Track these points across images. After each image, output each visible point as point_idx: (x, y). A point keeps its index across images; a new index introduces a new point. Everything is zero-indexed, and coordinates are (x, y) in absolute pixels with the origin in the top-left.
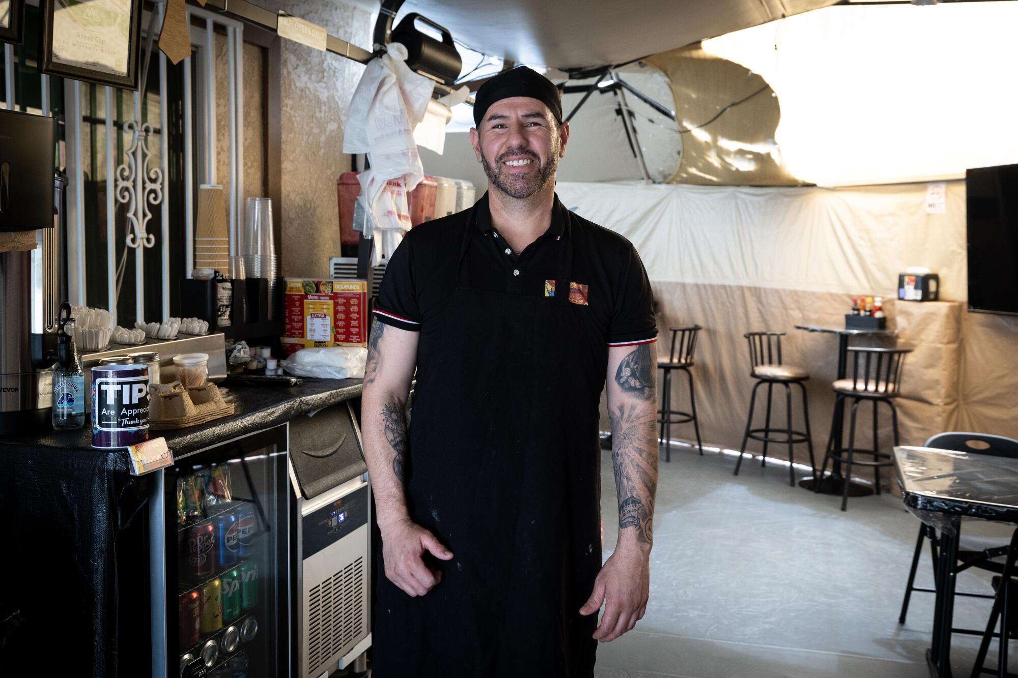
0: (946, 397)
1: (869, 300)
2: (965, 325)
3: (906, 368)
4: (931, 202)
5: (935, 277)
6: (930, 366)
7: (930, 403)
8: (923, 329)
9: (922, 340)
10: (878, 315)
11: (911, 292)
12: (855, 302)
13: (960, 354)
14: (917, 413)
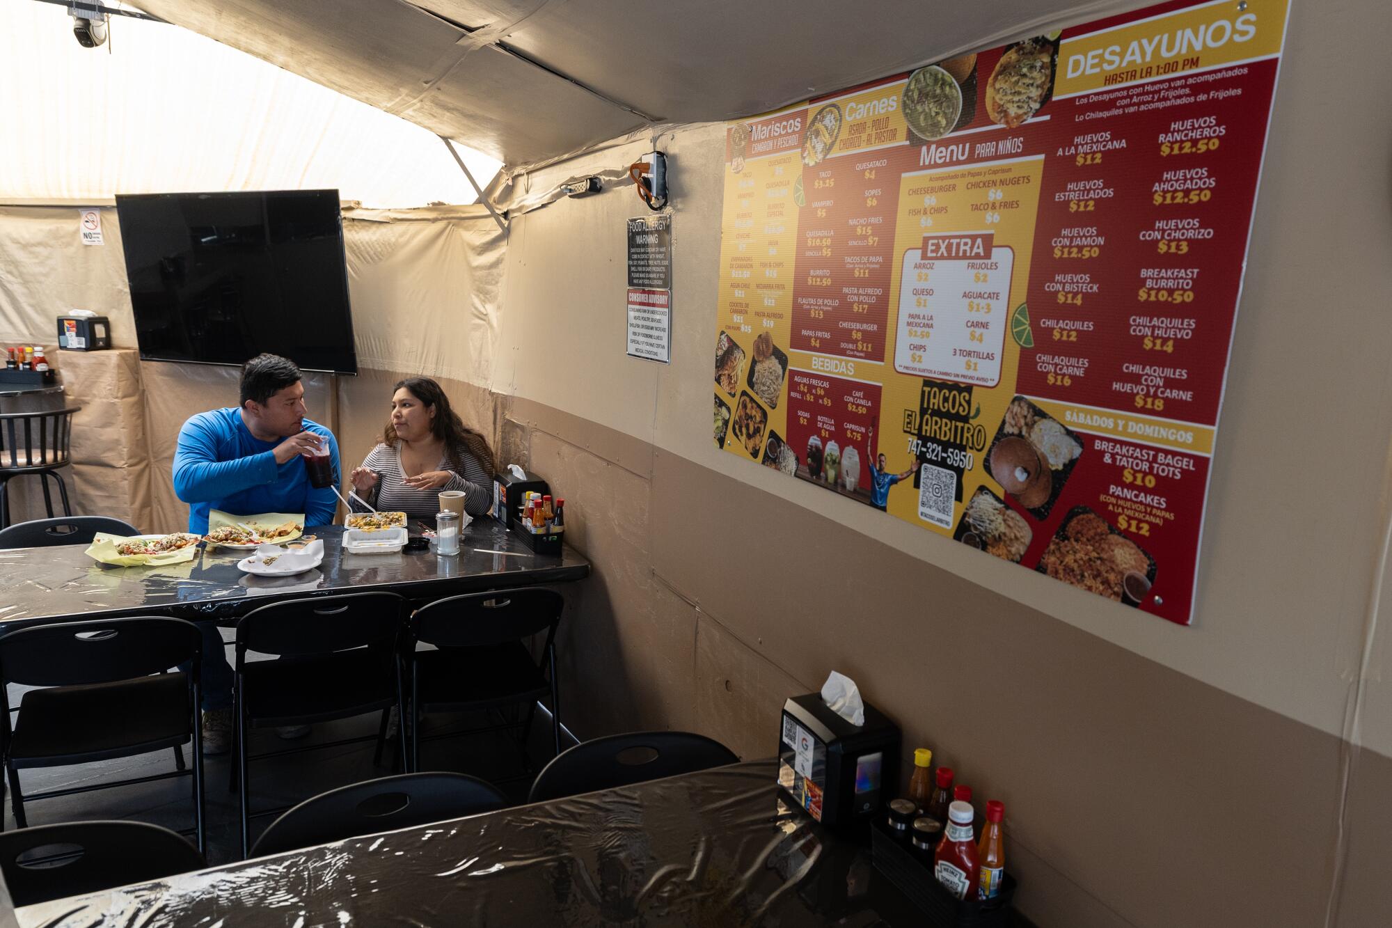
0: (130, 458)
1: (28, 349)
2: (144, 374)
3: (74, 430)
4: (87, 231)
5: (104, 321)
6: (105, 425)
7: (113, 467)
8: (94, 383)
9: (95, 396)
10: (40, 368)
11: (73, 340)
12: (12, 353)
13: (141, 407)
14: (99, 479)
